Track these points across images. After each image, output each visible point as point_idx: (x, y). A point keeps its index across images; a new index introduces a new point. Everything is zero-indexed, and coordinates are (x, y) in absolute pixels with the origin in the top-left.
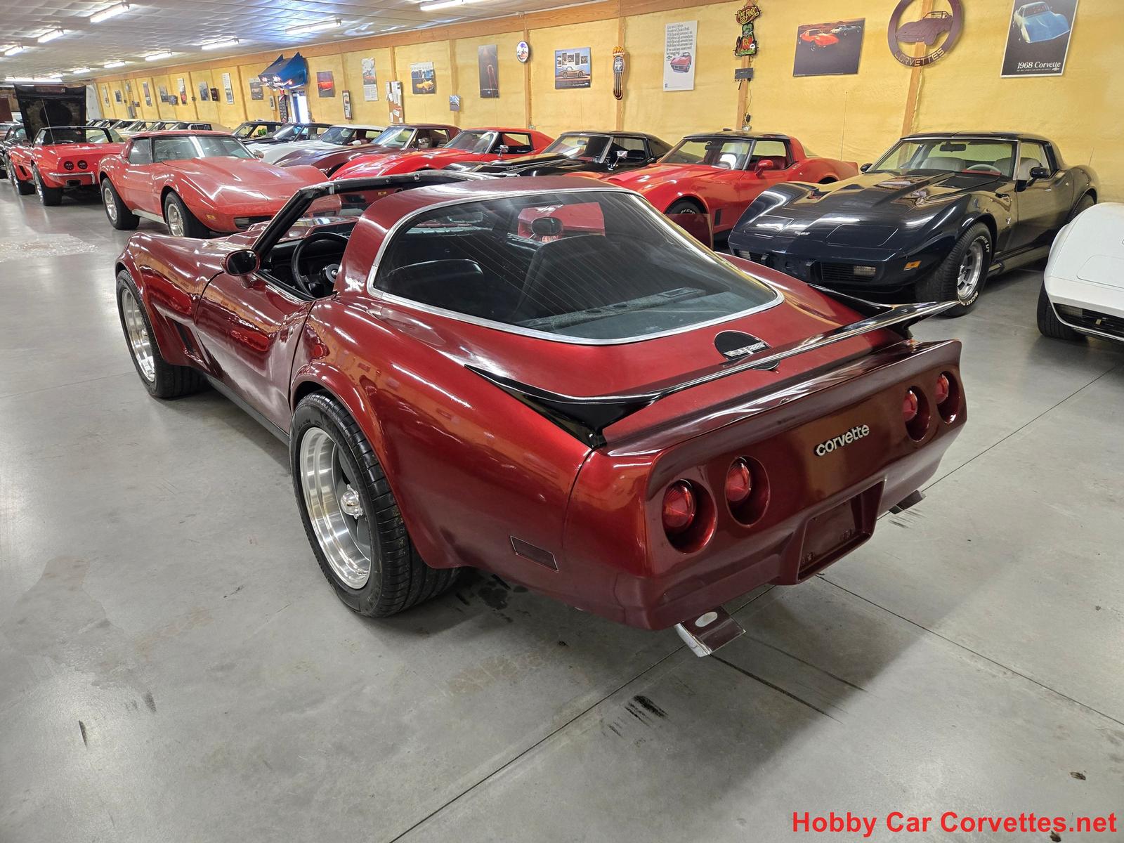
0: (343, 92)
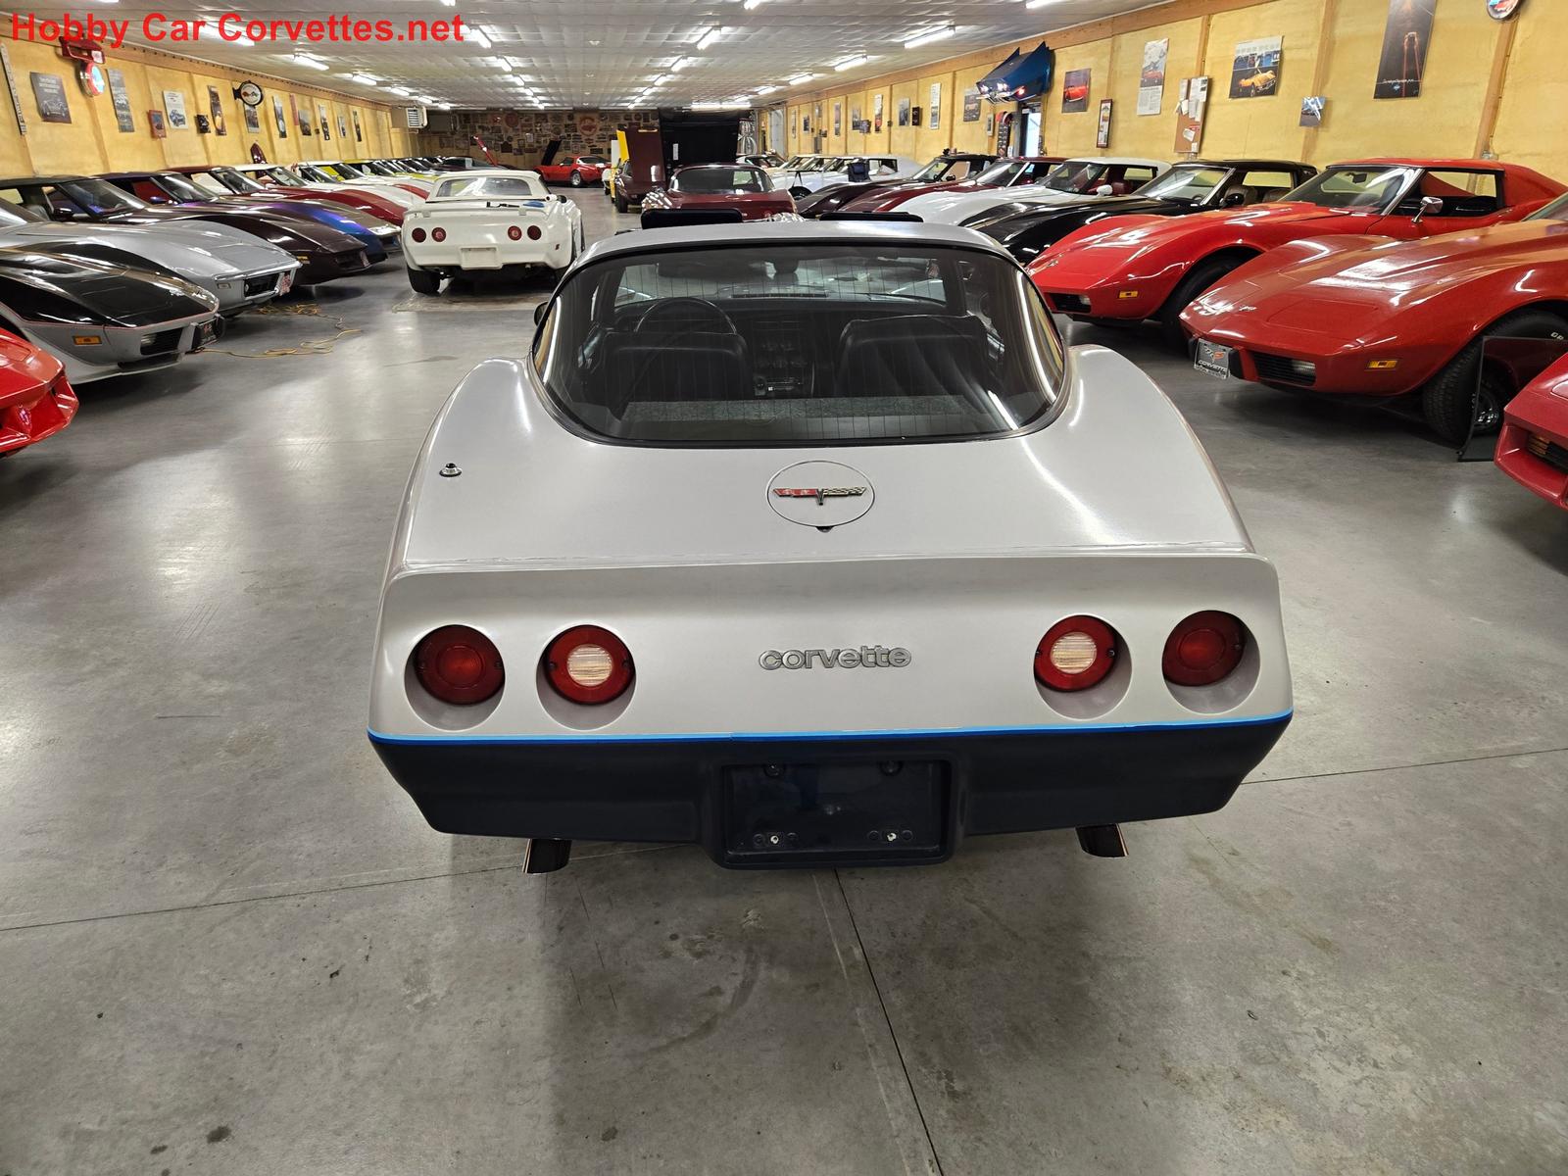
0: (1102, 102)
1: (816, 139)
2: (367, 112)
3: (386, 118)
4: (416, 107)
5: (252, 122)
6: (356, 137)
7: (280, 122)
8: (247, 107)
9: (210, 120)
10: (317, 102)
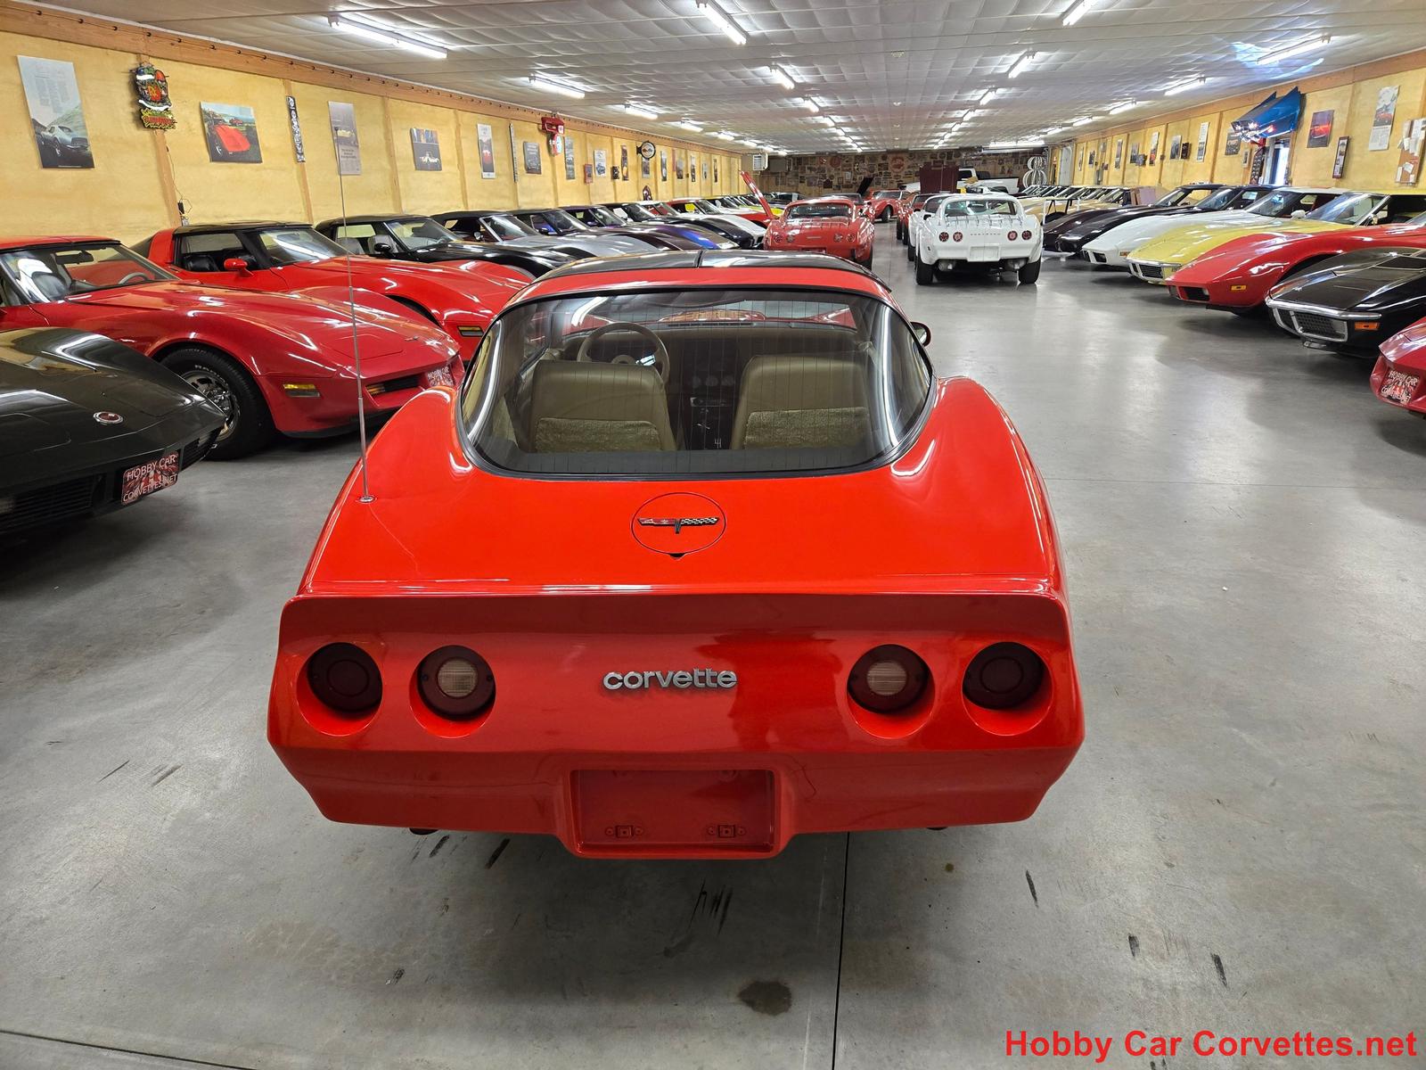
0: (1340, 139)
1: (1098, 171)
2: (724, 159)
3: (737, 163)
4: (760, 153)
5: (646, 171)
6: (714, 179)
7: (664, 170)
8: (644, 160)
9: (620, 170)
10: (691, 154)
